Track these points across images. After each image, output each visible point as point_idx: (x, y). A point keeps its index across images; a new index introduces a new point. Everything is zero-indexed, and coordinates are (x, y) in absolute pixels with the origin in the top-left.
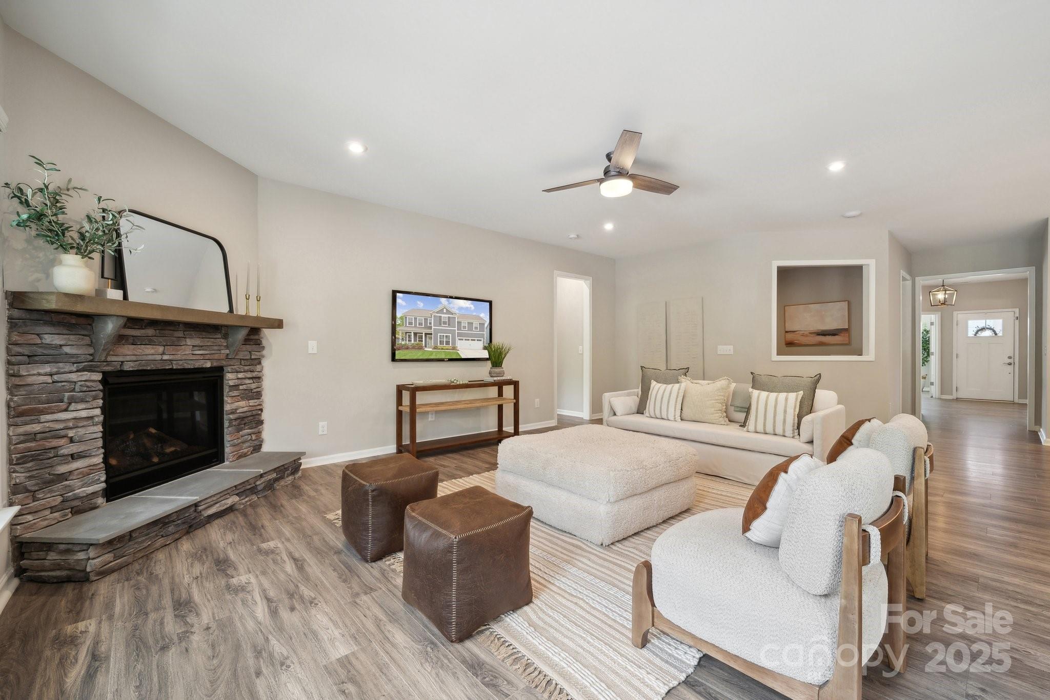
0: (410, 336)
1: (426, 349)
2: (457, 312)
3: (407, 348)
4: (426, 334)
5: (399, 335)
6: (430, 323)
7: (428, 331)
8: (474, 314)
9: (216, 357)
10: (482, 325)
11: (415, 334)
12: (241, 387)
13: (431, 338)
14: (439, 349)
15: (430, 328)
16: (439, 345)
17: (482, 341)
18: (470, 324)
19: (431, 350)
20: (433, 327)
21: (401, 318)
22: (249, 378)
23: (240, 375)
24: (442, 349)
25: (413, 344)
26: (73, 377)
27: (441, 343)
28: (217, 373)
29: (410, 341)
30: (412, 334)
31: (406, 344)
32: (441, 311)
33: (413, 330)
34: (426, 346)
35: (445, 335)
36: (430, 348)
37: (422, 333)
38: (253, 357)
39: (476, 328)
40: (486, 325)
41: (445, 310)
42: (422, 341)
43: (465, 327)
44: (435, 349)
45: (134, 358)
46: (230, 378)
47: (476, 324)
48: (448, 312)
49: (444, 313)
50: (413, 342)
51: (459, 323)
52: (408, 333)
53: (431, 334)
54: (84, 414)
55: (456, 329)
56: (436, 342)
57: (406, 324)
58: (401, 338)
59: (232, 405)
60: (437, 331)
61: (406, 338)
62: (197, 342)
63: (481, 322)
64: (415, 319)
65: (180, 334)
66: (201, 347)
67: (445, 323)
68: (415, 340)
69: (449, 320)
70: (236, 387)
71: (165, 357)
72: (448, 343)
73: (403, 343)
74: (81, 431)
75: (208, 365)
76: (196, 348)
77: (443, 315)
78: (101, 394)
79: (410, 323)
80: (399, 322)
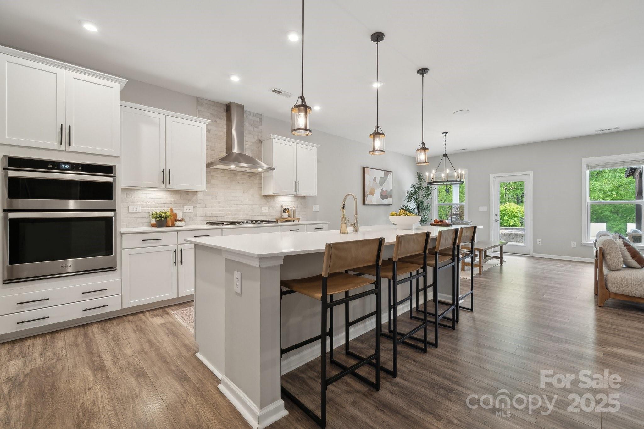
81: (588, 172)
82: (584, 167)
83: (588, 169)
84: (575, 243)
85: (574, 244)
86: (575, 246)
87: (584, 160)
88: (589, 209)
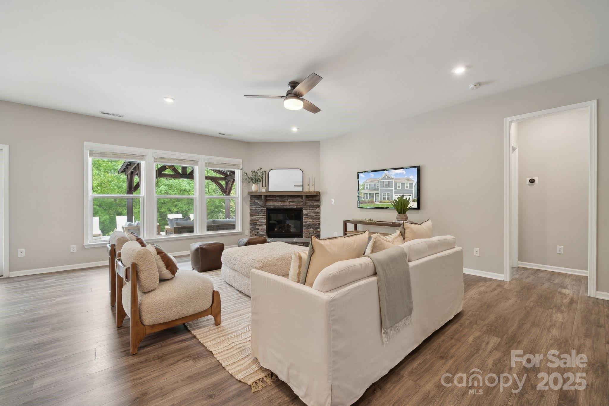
0: (367, 195)
1: (376, 203)
2: (394, 177)
3: (366, 203)
4: (376, 194)
5: (361, 195)
6: (378, 187)
7: (377, 192)
8: (406, 177)
9: (298, 205)
10: (411, 184)
11: (370, 194)
12: (309, 215)
13: (378, 196)
14: (383, 203)
15: (378, 189)
16: (383, 200)
17: (411, 195)
18: (403, 184)
19: (378, 203)
20: (379, 189)
21: (363, 185)
22: (312, 212)
23: (308, 211)
24: (385, 202)
25: (369, 200)
26: (259, 208)
27: (384, 198)
28: (301, 210)
29: (367, 198)
30: (368, 194)
31: (365, 200)
32: (384, 178)
33: (368, 192)
34: (375, 201)
35: (386, 193)
36: (378, 202)
37: (373, 193)
38: (314, 205)
39: (407, 187)
40: (414, 184)
41: (386, 177)
42: (373, 198)
43: (399, 187)
44: (381, 203)
45: (273, 205)
46: (305, 212)
47: (407, 184)
48: (389, 178)
49: (386, 179)
50: (368, 199)
51: (395, 184)
52: (366, 193)
53: (378, 193)
54: (261, 216)
55: (393, 189)
56: (381, 199)
57: (365, 189)
58: (362, 197)
59: (306, 220)
60: (382, 191)
61: (365, 196)
62: (291, 200)
63: (411, 182)
64: (370, 184)
65: (286, 198)
66: (292, 202)
67: (386, 185)
68: (370, 198)
69: (389, 183)
70: (307, 214)
71: (281, 205)
72: (388, 198)
73: (364, 200)
74: (261, 220)
75: (295, 207)
76: (291, 202)
77: (385, 181)
78: (266, 213)
79: (367, 188)
80: (362, 187)
81: (90, 160)
82: (86, 153)
83: (90, 156)
84: (75, 246)
85: (74, 248)
86: (76, 251)
87: (85, 144)
88: (92, 203)
